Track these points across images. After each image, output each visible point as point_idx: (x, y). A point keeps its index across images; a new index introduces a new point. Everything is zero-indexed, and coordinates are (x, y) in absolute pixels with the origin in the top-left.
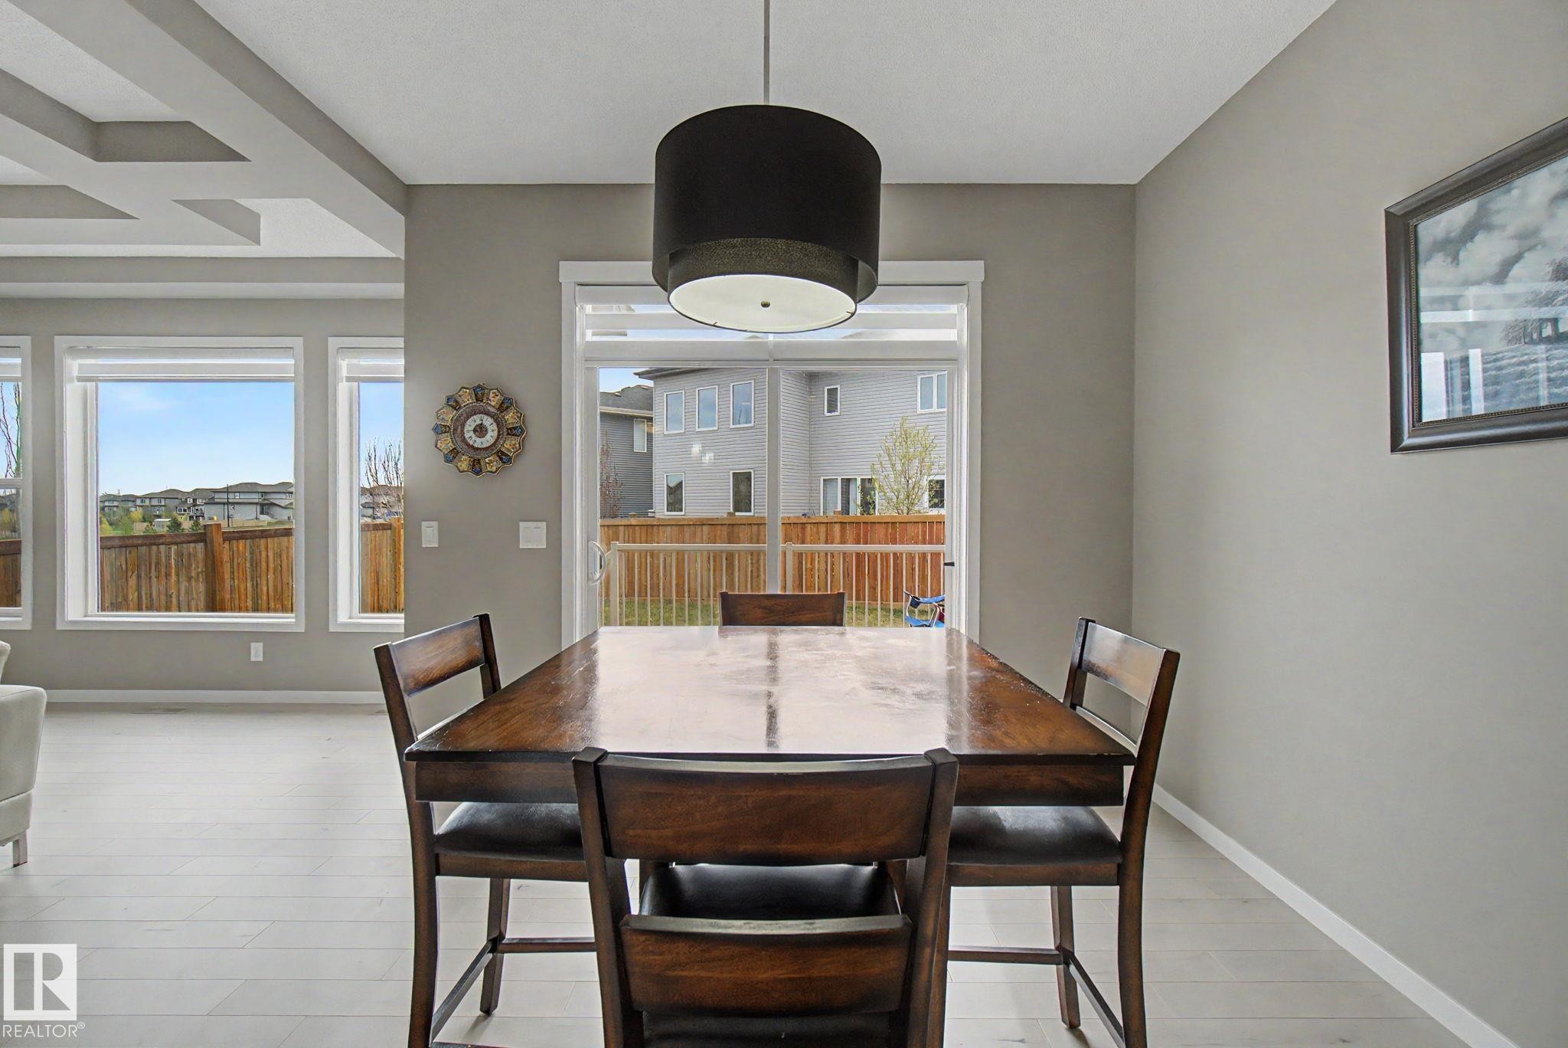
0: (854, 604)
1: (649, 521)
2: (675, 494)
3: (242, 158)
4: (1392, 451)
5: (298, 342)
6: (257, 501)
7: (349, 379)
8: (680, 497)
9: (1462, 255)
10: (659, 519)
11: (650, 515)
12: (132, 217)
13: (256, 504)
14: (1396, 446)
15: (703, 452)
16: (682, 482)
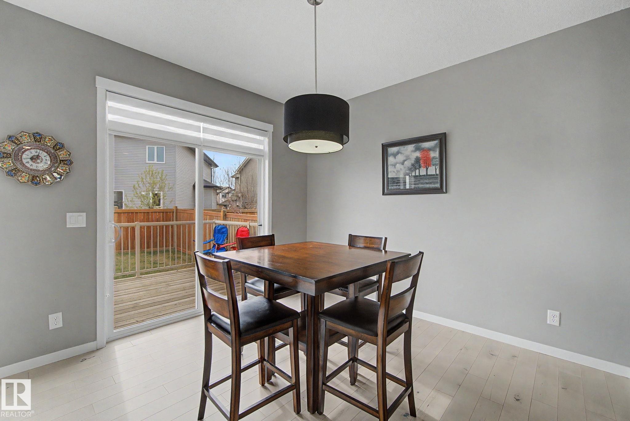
0: (158, 250)
4: (383, 195)
9: (396, 157)
14: (383, 194)
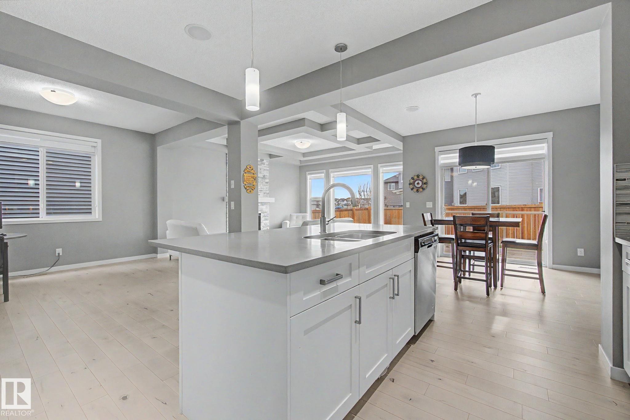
1: (452, 207)
2: (463, 198)
3: (380, 141)
5: (372, 166)
6: (316, 204)
7: (382, 173)
8: (465, 199)
10: (456, 206)
11: (453, 205)
12: (355, 150)
13: (315, 205)
15: (473, 183)
16: (466, 193)
